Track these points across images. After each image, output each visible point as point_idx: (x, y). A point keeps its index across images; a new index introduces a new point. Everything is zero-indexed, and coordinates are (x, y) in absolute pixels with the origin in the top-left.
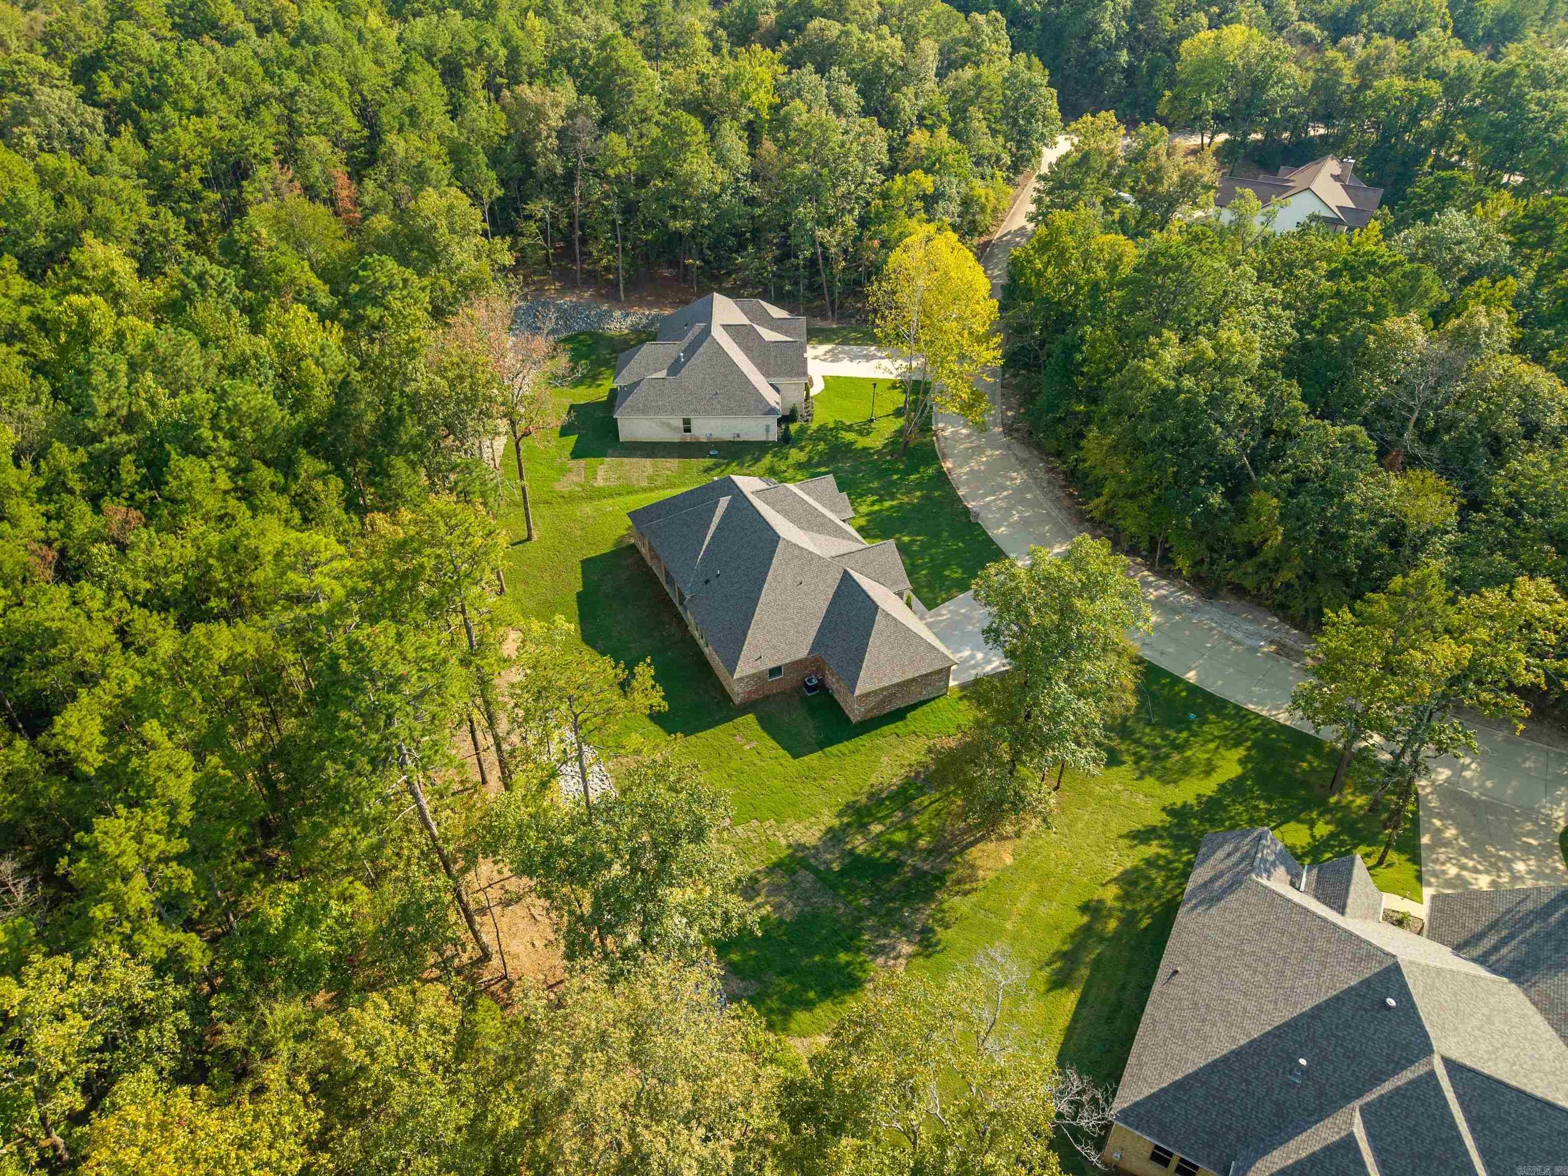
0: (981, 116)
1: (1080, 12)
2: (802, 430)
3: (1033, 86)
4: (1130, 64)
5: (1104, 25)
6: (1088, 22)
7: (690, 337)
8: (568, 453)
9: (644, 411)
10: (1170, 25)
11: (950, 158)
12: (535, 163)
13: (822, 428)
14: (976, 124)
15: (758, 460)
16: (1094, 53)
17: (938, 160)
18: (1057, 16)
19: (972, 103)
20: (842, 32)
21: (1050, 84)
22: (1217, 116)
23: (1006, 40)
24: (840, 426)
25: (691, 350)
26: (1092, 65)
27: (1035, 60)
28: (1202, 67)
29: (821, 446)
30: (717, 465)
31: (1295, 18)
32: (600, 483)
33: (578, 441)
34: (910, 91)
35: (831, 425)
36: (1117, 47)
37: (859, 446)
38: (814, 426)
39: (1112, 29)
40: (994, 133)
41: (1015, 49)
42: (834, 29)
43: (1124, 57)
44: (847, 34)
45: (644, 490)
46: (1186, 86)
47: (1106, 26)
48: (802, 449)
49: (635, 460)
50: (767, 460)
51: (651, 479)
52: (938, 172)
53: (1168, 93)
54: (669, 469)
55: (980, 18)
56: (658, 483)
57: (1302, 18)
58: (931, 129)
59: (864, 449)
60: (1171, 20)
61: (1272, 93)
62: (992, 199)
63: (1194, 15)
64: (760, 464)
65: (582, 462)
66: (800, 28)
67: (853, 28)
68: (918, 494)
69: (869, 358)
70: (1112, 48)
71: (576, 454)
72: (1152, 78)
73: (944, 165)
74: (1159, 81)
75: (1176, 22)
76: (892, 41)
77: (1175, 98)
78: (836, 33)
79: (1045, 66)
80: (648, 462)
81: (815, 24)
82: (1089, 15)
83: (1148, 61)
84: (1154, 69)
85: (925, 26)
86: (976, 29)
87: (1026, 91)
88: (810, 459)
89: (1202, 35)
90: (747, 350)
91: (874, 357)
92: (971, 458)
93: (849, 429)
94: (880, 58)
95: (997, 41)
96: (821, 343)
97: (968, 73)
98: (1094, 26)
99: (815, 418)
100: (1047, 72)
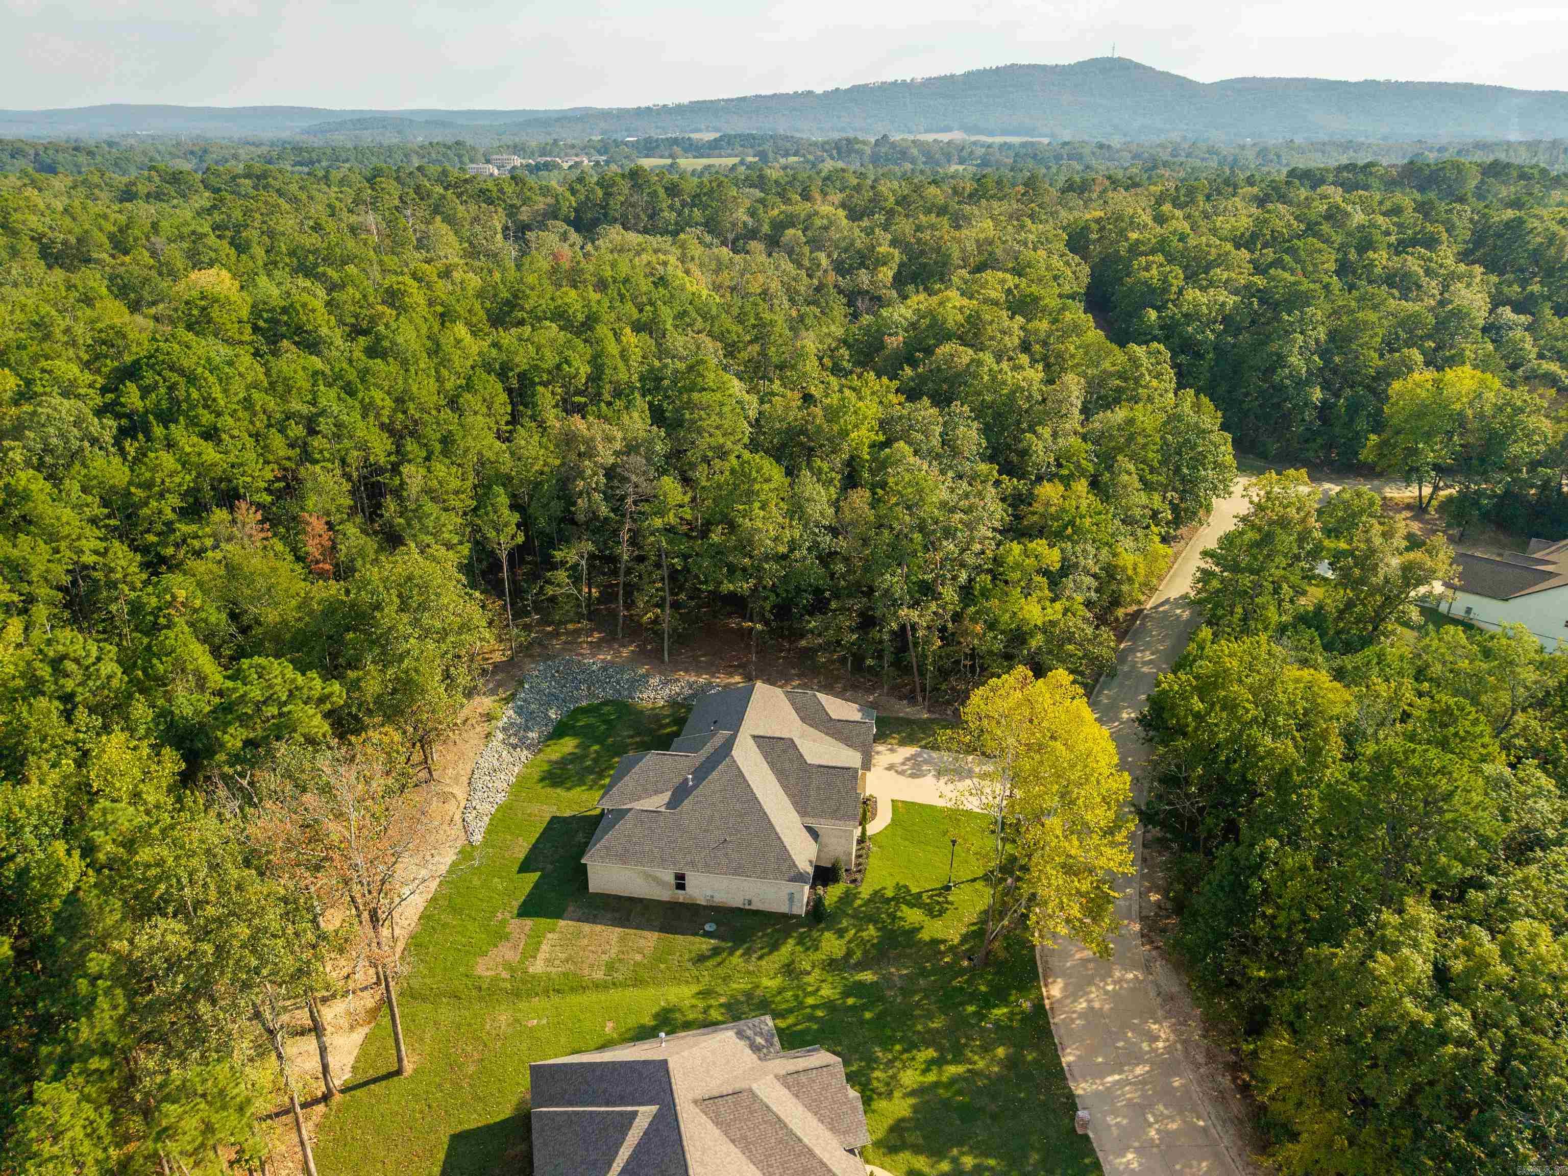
0: (1132, 468)
1: (1263, 343)
2: (847, 898)
3: (1202, 433)
4: (1324, 402)
5: (1292, 359)
6: (1270, 355)
7: (708, 749)
8: (516, 904)
9: (623, 857)
10: (1375, 361)
11: (1087, 521)
12: (574, 504)
13: (877, 896)
14: (1125, 477)
15: (775, 947)
16: (1280, 388)
17: (1072, 523)
18: (1234, 346)
19: (1120, 450)
20: (972, 361)
21: (1224, 427)
22: (1437, 468)
23: (1170, 374)
24: (904, 897)
25: (702, 772)
26: (1275, 400)
27: (1205, 400)
28: (1421, 412)
29: (871, 931)
30: (716, 951)
31: (1533, 356)
32: (538, 967)
33: (537, 886)
34: (1046, 432)
35: (889, 894)
36: (1308, 382)
37: (925, 936)
38: (865, 891)
39: (1302, 364)
40: (1148, 486)
41: (1180, 386)
42: (966, 355)
43: (1317, 394)
44: (980, 363)
45: (598, 986)
46: (1398, 433)
47: (1294, 360)
48: (841, 933)
49: (598, 928)
50: (788, 947)
51: (611, 967)
52: (1069, 538)
53: (1373, 437)
54: (640, 951)
55: (1139, 351)
56: (618, 976)
57: (1541, 356)
58: (1067, 481)
59: (935, 942)
60: (1376, 356)
61: (1515, 449)
62: (1142, 570)
63: (1405, 350)
64: (775, 956)
65: (529, 923)
66: (929, 351)
67: (988, 358)
68: (1001, 1052)
69: (960, 774)
70: (1301, 384)
71: (528, 909)
72: (1352, 420)
73: (1077, 530)
74: (1361, 424)
75: (1381, 356)
76: (1030, 373)
77: (1384, 443)
78: (966, 360)
79: (1217, 408)
80: (614, 934)
81: (945, 349)
82: (1273, 347)
83: (1346, 399)
84: (1354, 408)
85: (1072, 356)
86: (1134, 361)
87: (1193, 437)
88: (849, 954)
89: (1416, 376)
90: (781, 775)
91: (970, 774)
92: (1090, 982)
93: (915, 901)
94: (1014, 392)
95: (1158, 376)
96: (903, 743)
97: (1119, 415)
98: (1280, 360)
99: (869, 875)
100: (1219, 414)
